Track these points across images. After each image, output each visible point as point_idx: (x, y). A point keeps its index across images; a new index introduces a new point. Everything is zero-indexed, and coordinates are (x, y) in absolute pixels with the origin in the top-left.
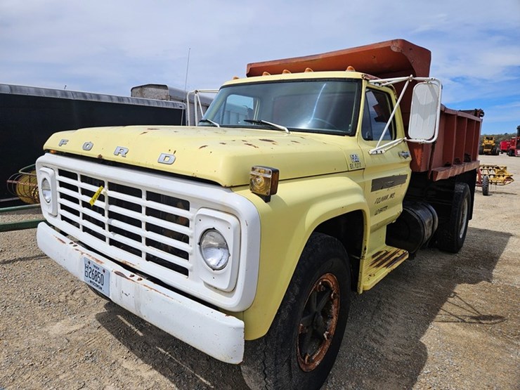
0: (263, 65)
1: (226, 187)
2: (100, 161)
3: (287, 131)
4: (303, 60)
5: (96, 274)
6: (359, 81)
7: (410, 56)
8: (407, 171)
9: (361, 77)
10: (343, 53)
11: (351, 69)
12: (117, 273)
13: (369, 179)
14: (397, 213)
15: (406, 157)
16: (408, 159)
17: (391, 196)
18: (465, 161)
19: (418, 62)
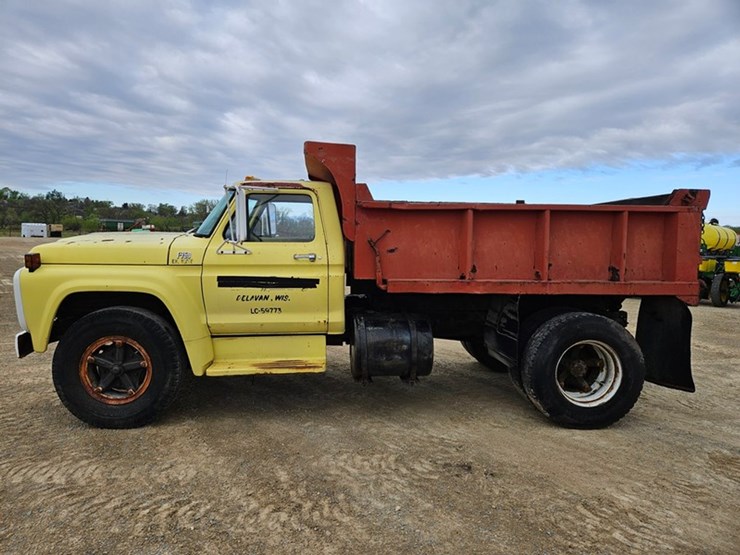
7: (320, 156)
8: (327, 276)
13: (211, 274)
14: (316, 321)
15: (313, 260)
16: (317, 262)
17: (278, 298)
18: (612, 279)
19: (334, 159)
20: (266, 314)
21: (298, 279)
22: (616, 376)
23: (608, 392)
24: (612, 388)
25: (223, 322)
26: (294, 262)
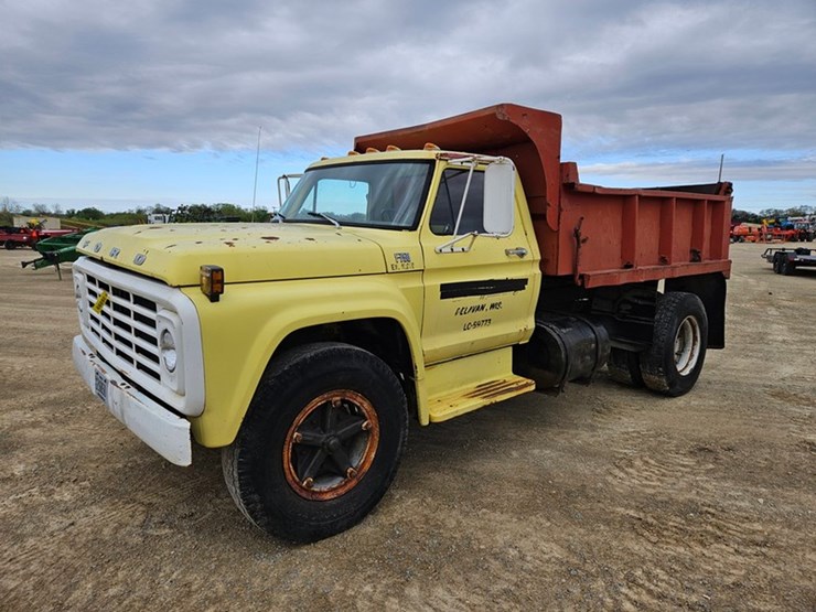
0: (370, 139)
1: (171, 286)
2: (101, 262)
3: (337, 225)
4: (409, 132)
5: (102, 384)
6: (431, 163)
7: (524, 125)
8: (533, 274)
9: (434, 157)
10: (447, 123)
11: (430, 148)
12: (114, 383)
13: (434, 283)
14: (517, 330)
15: (522, 255)
16: (526, 258)
17: (492, 306)
18: (693, 260)
19: (540, 130)
20: (478, 329)
21: (512, 280)
22: (694, 344)
23: (690, 359)
24: (692, 355)
25: (437, 347)
26: (505, 259)
